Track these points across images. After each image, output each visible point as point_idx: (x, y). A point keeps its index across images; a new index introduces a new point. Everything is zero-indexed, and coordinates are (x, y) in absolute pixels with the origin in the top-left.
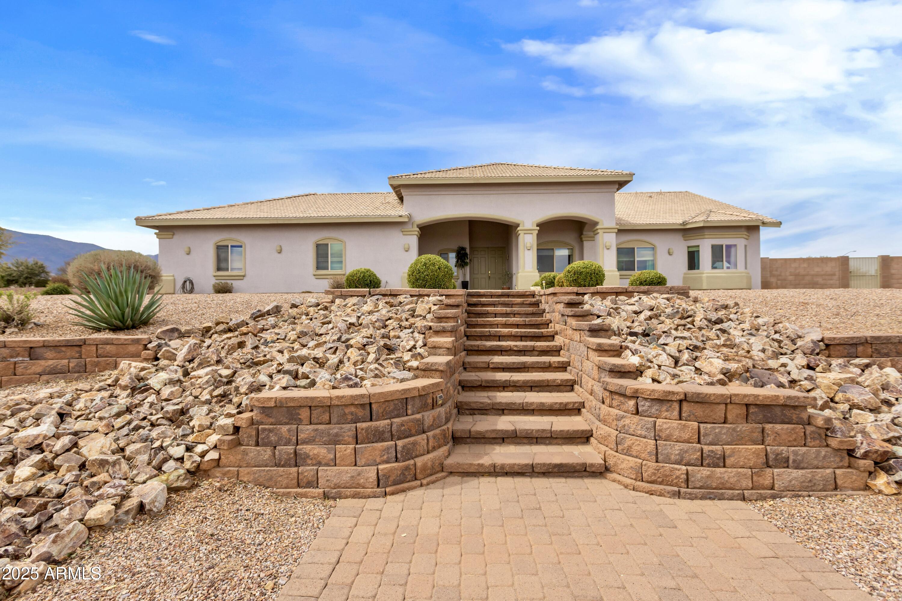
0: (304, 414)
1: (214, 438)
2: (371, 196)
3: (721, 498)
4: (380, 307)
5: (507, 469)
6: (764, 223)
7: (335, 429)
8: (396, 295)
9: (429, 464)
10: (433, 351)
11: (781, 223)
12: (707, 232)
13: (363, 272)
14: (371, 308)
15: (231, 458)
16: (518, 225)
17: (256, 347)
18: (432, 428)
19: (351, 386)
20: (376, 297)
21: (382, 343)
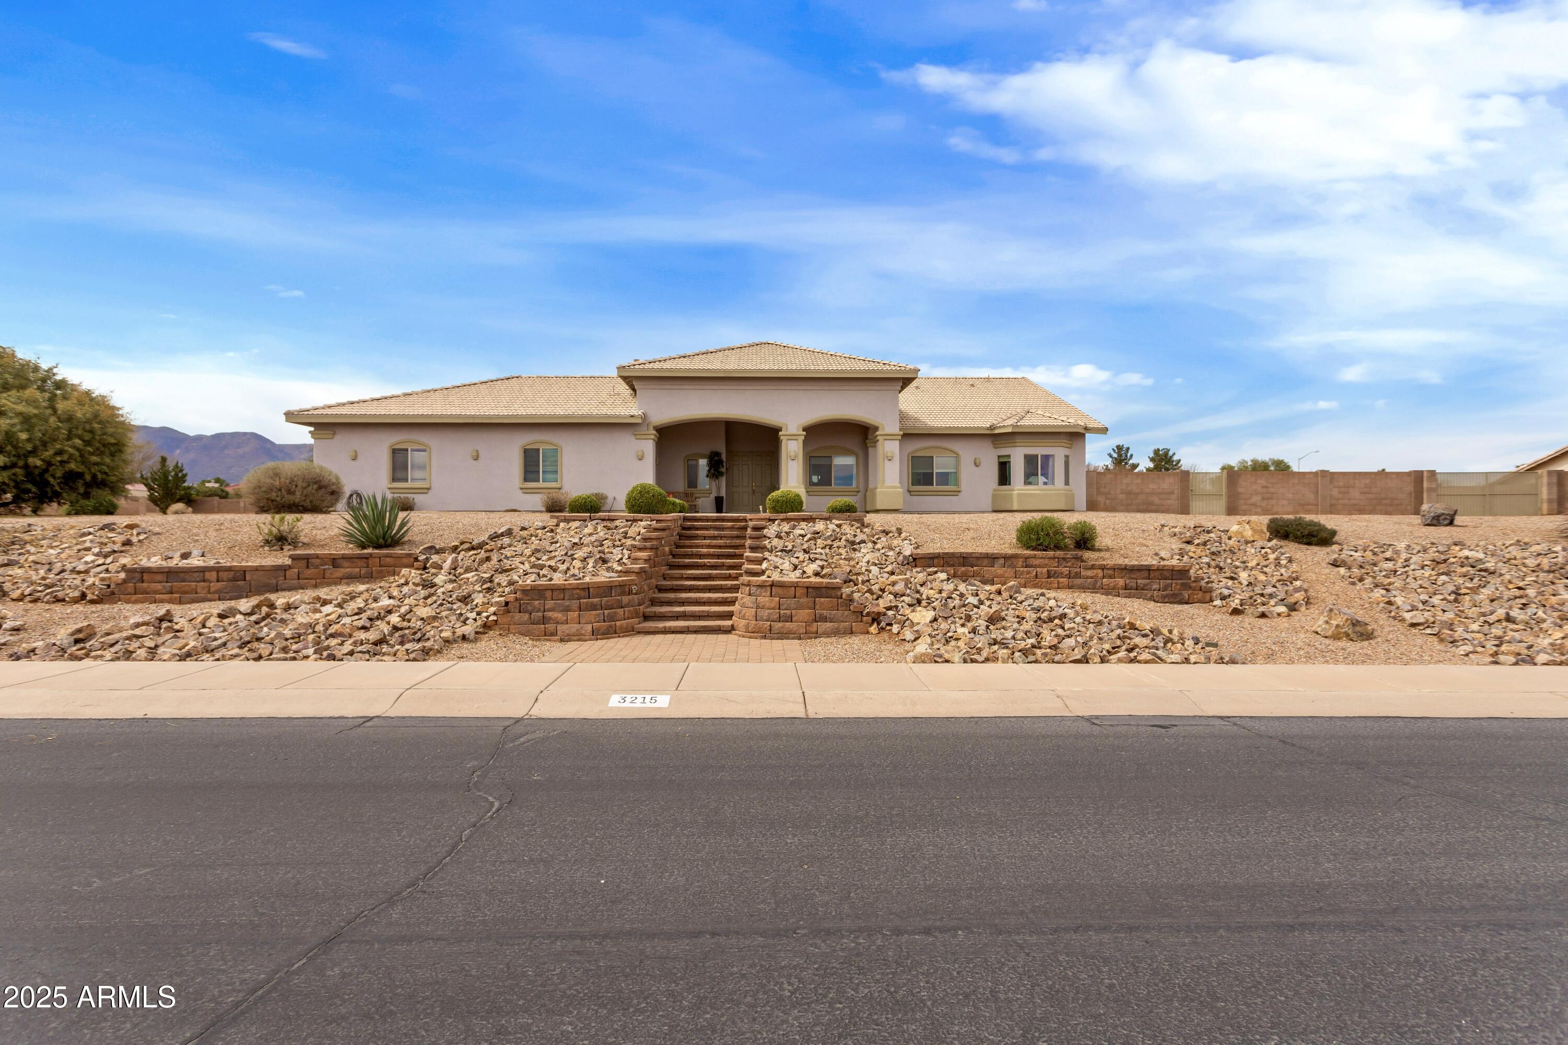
0: (548, 594)
1: (492, 609)
2: (596, 382)
3: (788, 638)
4: (599, 530)
5: (672, 630)
6: (1086, 429)
7: (567, 603)
8: (613, 520)
9: (625, 625)
10: (635, 561)
11: (1107, 429)
12: (1018, 439)
13: (584, 498)
14: (591, 531)
15: (504, 620)
16: (780, 429)
17: (500, 561)
18: (627, 605)
19: (577, 580)
20: (596, 521)
21: (598, 556)
